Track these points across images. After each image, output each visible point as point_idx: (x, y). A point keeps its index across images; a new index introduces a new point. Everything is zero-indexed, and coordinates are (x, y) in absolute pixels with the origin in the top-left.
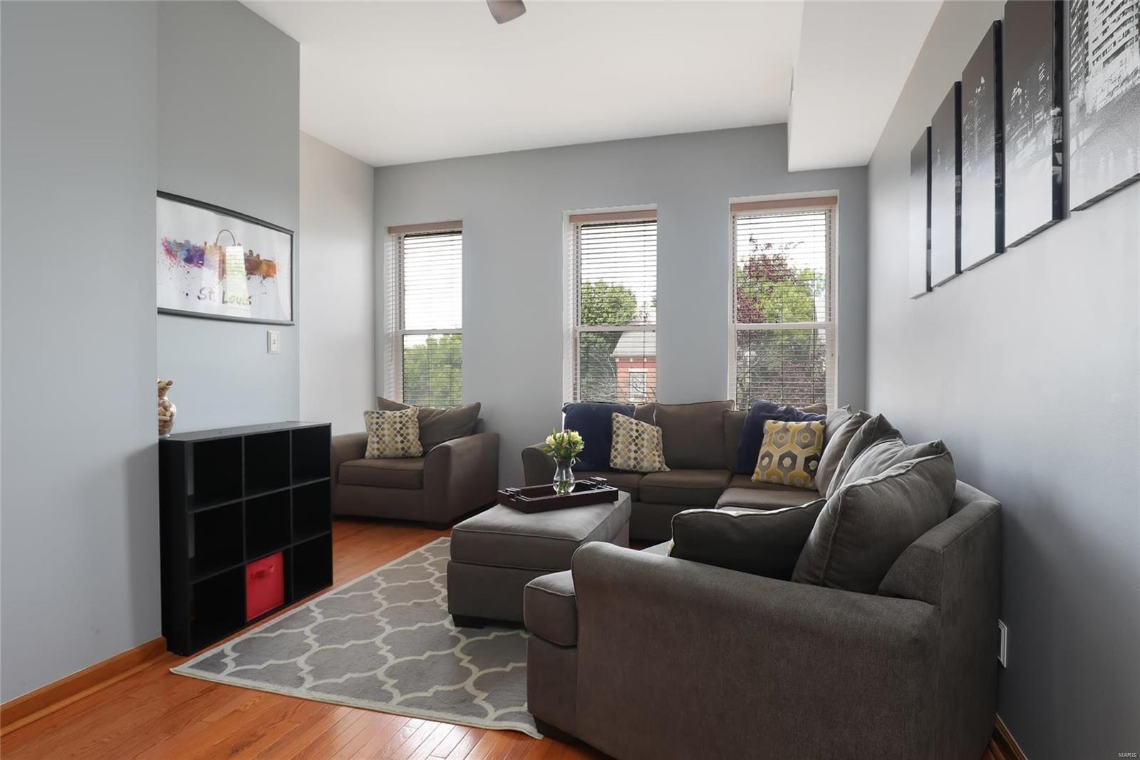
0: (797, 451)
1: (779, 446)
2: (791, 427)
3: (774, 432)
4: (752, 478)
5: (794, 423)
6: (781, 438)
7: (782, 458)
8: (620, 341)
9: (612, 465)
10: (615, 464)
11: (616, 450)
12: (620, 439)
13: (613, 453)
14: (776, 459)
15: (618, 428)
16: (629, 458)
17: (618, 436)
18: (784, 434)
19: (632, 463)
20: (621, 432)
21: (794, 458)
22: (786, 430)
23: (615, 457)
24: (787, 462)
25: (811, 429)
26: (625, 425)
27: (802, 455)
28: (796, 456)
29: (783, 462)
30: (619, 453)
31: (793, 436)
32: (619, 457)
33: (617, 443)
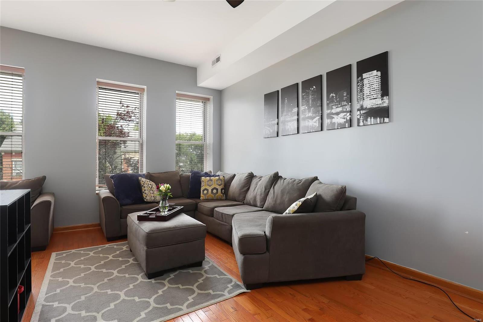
0: (218, 187)
1: (210, 186)
2: (213, 179)
3: (206, 181)
4: (201, 199)
5: (213, 177)
6: (210, 183)
7: (212, 190)
8: (5, 141)
9: (145, 200)
10: (147, 200)
11: (145, 193)
12: (146, 188)
13: (144, 195)
14: (210, 191)
15: (144, 184)
16: (152, 196)
17: (144, 187)
18: (211, 182)
19: (153, 198)
20: (145, 185)
21: (217, 190)
22: (211, 180)
23: (146, 197)
24: (215, 191)
25: (221, 179)
26: (146, 183)
27: (219, 188)
28: (218, 189)
29: (213, 191)
30: (147, 195)
31: (215, 182)
32: (148, 196)
33: (145, 190)
